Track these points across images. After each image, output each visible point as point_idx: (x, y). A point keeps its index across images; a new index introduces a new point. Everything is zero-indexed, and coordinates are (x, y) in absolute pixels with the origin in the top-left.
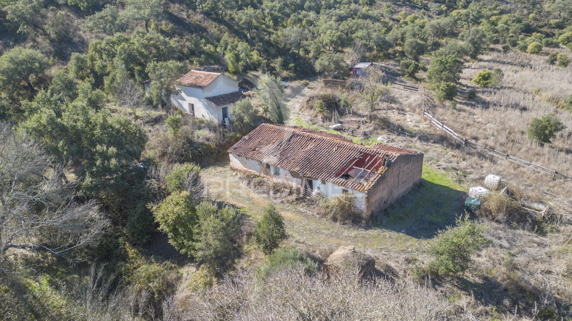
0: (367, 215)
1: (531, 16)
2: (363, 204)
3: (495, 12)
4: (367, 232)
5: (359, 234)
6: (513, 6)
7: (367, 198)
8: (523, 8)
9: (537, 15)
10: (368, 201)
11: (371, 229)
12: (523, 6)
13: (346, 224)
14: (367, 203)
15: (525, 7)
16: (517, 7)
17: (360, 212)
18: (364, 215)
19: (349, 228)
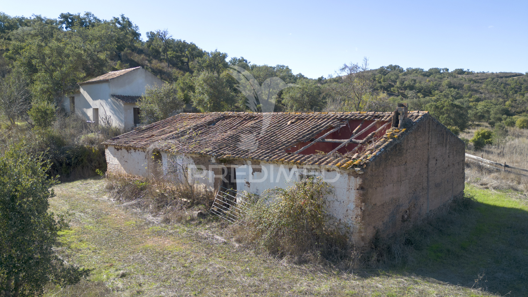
0: (363, 239)
1: (507, 103)
2: (352, 206)
3: (471, 100)
4: (367, 281)
5: (343, 288)
6: (488, 96)
7: (362, 188)
8: (498, 97)
9: (513, 103)
10: (363, 195)
11: (378, 275)
12: (498, 96)
13: (305, 262)
14: (363, 201)
15: (499, 97)
16: (491, 96)
17: (344, 230)
18: (355, 239)
19: (314, 272)
